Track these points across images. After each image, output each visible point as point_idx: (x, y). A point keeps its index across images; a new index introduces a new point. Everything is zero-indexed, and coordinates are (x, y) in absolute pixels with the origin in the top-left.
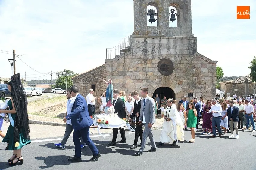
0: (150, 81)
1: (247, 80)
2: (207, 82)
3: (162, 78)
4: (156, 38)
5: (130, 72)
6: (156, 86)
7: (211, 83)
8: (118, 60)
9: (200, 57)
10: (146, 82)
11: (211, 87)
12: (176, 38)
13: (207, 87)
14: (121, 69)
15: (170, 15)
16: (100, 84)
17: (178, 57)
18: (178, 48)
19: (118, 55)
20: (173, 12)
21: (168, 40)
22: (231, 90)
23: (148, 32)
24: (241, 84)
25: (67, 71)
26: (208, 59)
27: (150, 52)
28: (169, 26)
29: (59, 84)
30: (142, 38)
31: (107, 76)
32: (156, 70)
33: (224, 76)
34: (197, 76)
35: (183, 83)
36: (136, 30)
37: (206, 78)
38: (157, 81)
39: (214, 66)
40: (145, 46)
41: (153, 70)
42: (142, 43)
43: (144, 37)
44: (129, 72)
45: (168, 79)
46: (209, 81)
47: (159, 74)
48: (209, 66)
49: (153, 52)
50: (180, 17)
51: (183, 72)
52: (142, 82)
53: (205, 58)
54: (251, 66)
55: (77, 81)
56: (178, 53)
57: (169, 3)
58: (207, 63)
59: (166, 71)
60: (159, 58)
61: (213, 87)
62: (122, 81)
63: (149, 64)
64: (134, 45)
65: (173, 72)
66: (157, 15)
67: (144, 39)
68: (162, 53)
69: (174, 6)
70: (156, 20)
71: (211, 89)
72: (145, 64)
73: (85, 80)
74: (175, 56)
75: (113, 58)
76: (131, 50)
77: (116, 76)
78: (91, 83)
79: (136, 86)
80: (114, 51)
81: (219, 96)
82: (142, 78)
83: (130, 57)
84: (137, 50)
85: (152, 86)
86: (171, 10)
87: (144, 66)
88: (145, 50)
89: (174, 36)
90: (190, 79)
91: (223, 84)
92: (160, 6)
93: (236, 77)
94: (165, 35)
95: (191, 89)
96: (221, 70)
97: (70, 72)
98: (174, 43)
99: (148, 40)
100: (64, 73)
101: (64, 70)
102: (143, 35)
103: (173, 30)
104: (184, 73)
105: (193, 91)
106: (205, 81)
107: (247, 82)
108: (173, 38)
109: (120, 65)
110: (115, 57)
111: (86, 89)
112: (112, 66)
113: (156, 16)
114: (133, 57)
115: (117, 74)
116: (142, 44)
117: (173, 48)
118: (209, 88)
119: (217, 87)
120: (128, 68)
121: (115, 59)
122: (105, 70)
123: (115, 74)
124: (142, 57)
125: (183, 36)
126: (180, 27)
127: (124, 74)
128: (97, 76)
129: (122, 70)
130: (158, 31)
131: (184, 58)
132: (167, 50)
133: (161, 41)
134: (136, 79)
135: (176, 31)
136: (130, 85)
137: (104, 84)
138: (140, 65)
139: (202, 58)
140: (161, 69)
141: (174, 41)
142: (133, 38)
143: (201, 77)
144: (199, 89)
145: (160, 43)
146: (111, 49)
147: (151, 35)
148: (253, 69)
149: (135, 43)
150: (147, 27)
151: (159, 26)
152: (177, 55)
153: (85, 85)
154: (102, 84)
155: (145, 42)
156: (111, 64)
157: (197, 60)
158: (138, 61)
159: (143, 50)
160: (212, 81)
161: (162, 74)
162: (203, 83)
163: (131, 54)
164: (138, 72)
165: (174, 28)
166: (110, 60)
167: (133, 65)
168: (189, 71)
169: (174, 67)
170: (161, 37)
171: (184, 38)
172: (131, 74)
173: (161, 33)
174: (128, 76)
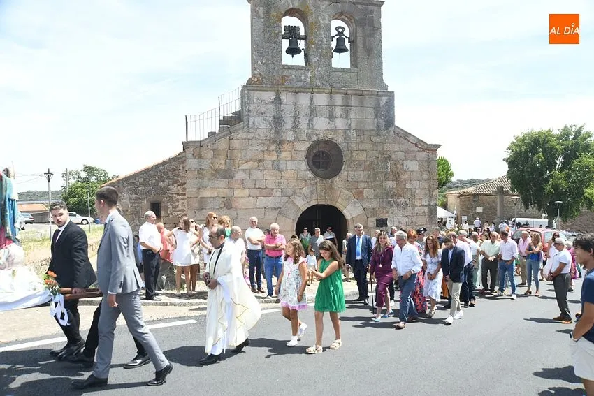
0: (290, 192)
1: (502, 187)
2: (417, 192)
3: (316, 183)
4: (303, 92)
5: (243, 170)
6: (305, 202)
7: (426, 194)
8: (213, 144)
9: (400, 137)
10: (279, 194)
11: (427, 203)
12: (349, 92)
13: (417, 203)
14: (221, 164)
15: (335, 39)
16: (170, 201)
17: (353, 135)
18: (352, 115)
19: (214, 131)
20: (340, 34)
21: (331, 98)
22: (468, 209)
23: (284, 76)
24: (490, 195)
25: (90, 170)
26: (420, 141)
27: (288, 124)
28: (333, 66)
29: (71, 200)
30: (271, 91)
31: (188, 181)
32: (304, 166)
33: (454, 179)
34: (397, 180)
35: (365, 195)
36: (256, 72)
37: (416, 184)
38: (306, 190)
39: (431, 156)
40: (278, 110)
41: (296, 166)
42: (270, 103)
43: (274, 89)
44: (241, 172)
45: (331, 188)
46: (421, 189)
47: (310, 174)
48: (422, 155)
49: (296, 126)
50: (357, 44)
51: (365, 170)
52: (270, 195)
53: (411, 137)
54: (507, 156)
56: (353, 126)
57: (332, 13)
58: (416, 149)
59: (326, 168)
60: (310, 138)
61: (432, 204)
62: (224, 191)
63: (285, 151)
64: (252, 107)
65: (342, 171)
66: (305, 38)
67: (274, 93)
68: (316, 128)
69: (343, 20)
70: (303, 51)
71: (426, 208)
72: (278, 151)
73: (135, 192)
74: (345, 135)
75: (202, 139)
76: (245, 120)
77: (209, 179)
78: (151, 198)
79: (258, 204)
81: (445, 223)
82: (271, 185)
83: (244, 135)
84: (259, 119)
85: (294, 203)
86: (337, 28)
87: (275, 158)
88: (278, 120)
89: (344, 87)
90: (381, 185)
91: (452, 197)
92: (311, 19)
93: (480, 181)
94: (323, 84)
95: (384, 209)
96: (448, 164)
97: (98, 172)
98: (343, 103)
99: (284, 97)
100: (84, 175)
101: (83, 168)
102: (273, 85)
103: (341, 74)
104: (366, 172)
105: (387, 213)
106: (413, 190)
107: (501, 190)
108: (341, 93)
109: (219, 155)
110: (206, 137)
111: (138, 212)
112: (200, 157)
113: (303, 41)
114: (250, 135)
115: (213, 175)
116: (272, 106)
117: (341, 115)
118: (421, 206)
119: (439, 203)
120: (237, 161)
121: (206, 141)
122: (184, 168)
124: (271, 135)
125: (364, 87)
126: (357, 67)
127: (228, 175)
128: (163, 181)
129: (223, 167)
130: (306, 76)
131: (366, 138)
132: (328, 120)
133: (314, 99)
134: (257, 187)
135: (347, 76)
136: (242, 201)
137: (182, 199)
138: (265, 153)
139: (406, 139)
140: (314, 163)
141: (343, 99)
142: (249, 90)
143: (405, 180)
144: (401, 209)
145: (312, 104)
146: (197, 118)
147: (290, 86)
148: (512, 163)
149: (253, 103)
150: (280, 67)
151: (310, 65)
152: (349, 130)
153: (134, 203)
154: (178, 200)
155: (278, 100)
156: (197, 151)
157: (394, 142)
158: (262, 144)
159: (271, 119)
160: (430, 191)
161: (316, 175)
162: (409, 196)
163: (245, 129)
164: (261, 170)
165: (343, 70)
166: (195, 142)
167: (249, 155)
168: (377, 169)
169: (344, 159)
170: (315, 90)
171: (366, 93)
172: (245, 176)
173: (314, 80)
174: (239, 181)
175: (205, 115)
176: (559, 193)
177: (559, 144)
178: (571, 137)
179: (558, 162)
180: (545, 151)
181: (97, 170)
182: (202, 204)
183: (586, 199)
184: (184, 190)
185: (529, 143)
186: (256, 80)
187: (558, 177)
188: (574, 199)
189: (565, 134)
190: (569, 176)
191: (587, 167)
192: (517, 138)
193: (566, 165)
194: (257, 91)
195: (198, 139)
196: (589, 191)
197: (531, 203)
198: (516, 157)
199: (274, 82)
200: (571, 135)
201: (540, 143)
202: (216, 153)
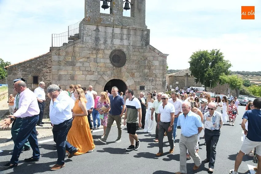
0: (102, 73)
1: (188, 74)
2: (158, 75)
3: (114, 69)
4: (109, 26)
6: (108, 78)
7: (161, 76)
8: (66, 49)
9: (152, 50)
10: (97, 74)
11: (162, 80)
12: (130, 28)
13: (158, 80)
14: (70, 59)
15: (124, 3)
16: (43, 76)
17: (131, 48)
18: (131, 39)
20: (127, 1)
21: (122, 30)
23: (101, 19)
24: (182, 77)
26: (160, 52)
27: (102, 42)
28: (123, 15)
30: (94, 25)
31: (52, 66)
32: (108, 61)
34: (149, 69)
35: (135, 75)
36: (87, 15)
37: (157, 71)
38: (109, 72)
39: (164, 59)
40: (97, 35)
41: (105, 61)
42: (94, 31)
43: (96, 24)
44: (79, 63)
45: (120, 71)
46: (160, 74)
47: (111, 65)
48: (160, 59)
49: (105, 42)
50: (134, 6)
52: (92, 74)
53: (157, 51)
54: (190, 60)
55: (14, 72)
56: (131, 44)
58: (158, 56)
59: (118, 62)
60: (111, 48)
61: (164, 80)
62: (71, 72)
63: (100, 54)
64: (85, 32)
65: (126, 64)
66: (111, 1)
67: (96, 26)
68: (114, 44)
70: (109, 7)
71: (161, 82)
72: (97, 54)
73: (24, 71)
74: (128, 48)
75: (60, 46)
76: (81, 38)
77: (64, 66)
78: (33, 74)
79: (87, 78)
82: (93, 69)
83: (80, 45)
84: (88, 38)
85: (103, 78)
87: (95, 57)
88: (97, 39)
89: (128, 26)
90: (143, 71)
94: (119, 24)
95: (143, 82)
98: (127, 33)
99: (100, 28)
102: (95, 22)
103: (127, 19)
104: (136, 65)
105: (145, 84)
106: (156, 74)
108: (126, 28)
109: (69, 54)
110: (62, 45)
111: (27, 81)
112: (59, 55)
113: (109, 2)
114: (84, 46)
115: (65, 64)
116: (94, 32)
117: (126, 39)
120: (77, 58)
121: (62, 48)
122: (50, 60)
123: (63, 64)
124: (94, 46)
125: (137, 26)
126: (134, 17)
127: (73, 64)
128: (40, 66)
129: (70, 60)
130: (111, 20)
131: (136, 50)
132: (120, 40)
133: (114, 30)
134: (86, 70)
135: (130, 21)
136: (79, 77)
137: (49, 75)
138: (91, 55)
139: (154, 51)
140: (113, 60)
141: (127, 31)
142: (84, 24)
143: (153, 69)
144: (150, 82)
145: (113, 32)
146: (58, 35)
147: (103, 23)
148: (192, 64)
149: (86, 30)
150: (99, 14)
151: (112, 14)
152: (130, 46)
153: (24, 76)
154: (47, 76)
155: (97, 30)
156: (58, 52)
157: (149, 52)
158: (89, 50)
159: (94, 38)
160: (163, 74)
161: (114, 65)
162: (154, 76)
163: (81, 42)
164: (89, 62)
165: (128, 18)
166: (57, 47)
167: (83, 55)
168: (141, 64)
169: (127, 59)
170: (114, 26)
171: (137, 29)
172: (81, 65)
173: (115, 21)
174: (78, 67)
175: (64, 33)
176: (210, 77)
177: (210, 57)
178: (215, 54)
179: (210, 64)
180: (205, 59)
182: (60, 78)
183: (220, 80)
184: (50, 70)
185: (199, 56)
186: (87, 19)
187: (210, 71)
188: (215, 80)
189: (213, 53)
190: (214, 70)
191: (221, 67)
192: (194, 53)
193: (212, 66)
194: (88, 24)
195: (58, 46)
196: (221, 77)
197: (199, 81)
198: (194, 61)
200: (215, 53)
201: (203, 56)
202: (67, 53)
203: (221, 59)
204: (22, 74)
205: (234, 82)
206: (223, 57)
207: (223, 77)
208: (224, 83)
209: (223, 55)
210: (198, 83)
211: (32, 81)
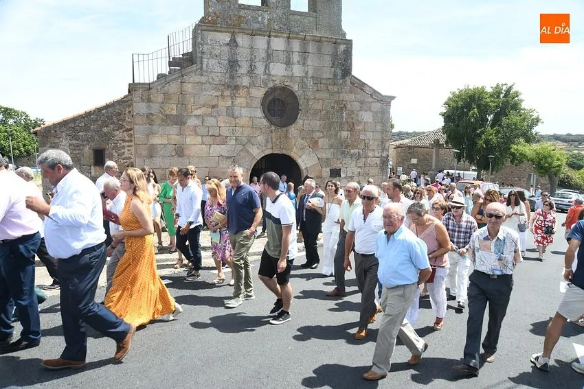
0: (244, 140)
1: (438, 141)
2: (371, 143)
3: (271, 132)
4: (260, 35)
5: (196, 116)
6: (258, 151)
7: (379, 145)
8: (163, 87)
10: (234, 142)
11: (380, 154)
12: (307, 37)
13: (370, 154)
14: (172, 109)
16: (116, 148)
17: (310, 83)
18: (309, 62)
19: (163, 72)
21: (289, 42)
22: (404, 160)
23: (240, 17)
24: (427, 147)
26: (376, 92)
27: (244, 69)
28: (292, 9)
30: (226, 32)
31: (135, 127)
32: (259, 113)
34: (351, 131)
35: (320, 144)
36: (210, 10)
37: (370, 135)
38: (261, 138)
39: (385, 107)
40: (234, 53)
41: (250, 113)
42: (225, 45)
43: (229, 30)
44: (193, 118)
45: (286, 136)
46: (375, 141)
47: (265, 122)
48: (377, 106)
49: (252, 70)
51: (321, 119)
52: (224, 143)
53: (367, 88)
54: (444, 110)
55: (52, 140)
56: (310, 74)
58: (371, 100)
59: (281, 116)
60: (266, 85)
61: (384, 155)
62: (175, 138)
63: (240, 97)
64: (206, 47)
65: (298, 120)
67: (230, 35)
68: (272, 73)
71: (379, 159)
72: (233, 97)
73: (74, 137)
74: (302, 81)
75: (151, 81)
76: (198, 62)
77: (159, 125)
78: (93, 145)
79: (211, 152)
80: (155, 61)
82: (225, 132)
83: (196, 78)
84: (213, 62)
85: (248, 151)
87: (229, 104)
88: (233, 64)
89: (303, 32)
90: (336, 135)
94: (281, 28)
95: (338, 159)
98: (301, 49)
99: (240, 39)
102: (228, 26)
103: (299, 18)
104: (321, 122)
105: (341, 163)
106: (367, 141)
107: (437, 143)
108: (299, 39)
109: (170, 99)
110: (156, 79)
111: (79, 160)
112: (149, 100)
114: (203, 79)
115: (163, 121)
116: (226, 49)
117: (299, 62)
118: (374, 158)
120: (189, 106)
121: (155, 84)
122: (130, 112)
123: (158, 121)
124: (226, 79)
125: (323, 33)
126: (315, 12)
127: (179, 121)
128: (107, 126)
129: (174, 112)
130: (263, 18)
131: (322, 87)
132: (284, 65)
133: (271, 44)
134: (210, 134)
135: (306, 21)
136: (194, 149)
137: (128, 146)
138: (220, 99)
139: (362, 89)
140: (269, 110)
141: (300, 45)
142: (202, 30)
143: (359, 131)
144: (354, 159)
145: (268, 48)
147: (247, 27)
148: (448, 117)
149: (207, 44)
150: (237, 6)
151: (267, 6)
152: (307, 78)
153: (75, 149)
154: (124, 147)
155: (233, 43)
156: (145, 95)
157: (351, 92)
158: (216, 89)
159: (226, 62)
160: (383, 142)
161: (272, 123)
162: (363, 147)
163: (198, 72)
164: (215, 117)
165: (302, 14)
166: (144, 84)
167: (202, 100)
168: (332, 118)
169: (300, 108)
170: (272, 34)
171: (324, 39)
172: (198, 122)
173: (272, 22)
174: (191, 128)
175: (159, 53)
176: (490, 148)
177: (492, 101)
178: (502, 95)
179: (489, 119)
180: (479, 107)
181: (15, 111)
182: (152, 152)
183: (513, 155)
184: (131, 136)
185: (466, 99)
186: (210, 19)
187: (490, 134)
188: (501, 154)
189: (497, 92)
190: (498, 132)
191: (515, 124)
192: (453, 94)
193: (496, 122)
194: (211, 31)
195: (147, 82)
196: (515, 147)
197: (463, 156)
198: (453, 112)
199: (230, 23)
200: (502, 93)
201: (474, 100)
202: (167, 97)
203: (516, 107)
204: (70, 145)
205: (545, 158)
206: (522, 101)
207: (521, 147)
208: (521, 162)
209: (521, 97)
210: (462, 162)
211: (92, 160)
